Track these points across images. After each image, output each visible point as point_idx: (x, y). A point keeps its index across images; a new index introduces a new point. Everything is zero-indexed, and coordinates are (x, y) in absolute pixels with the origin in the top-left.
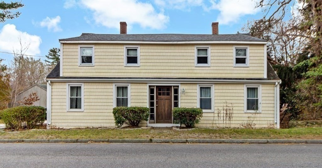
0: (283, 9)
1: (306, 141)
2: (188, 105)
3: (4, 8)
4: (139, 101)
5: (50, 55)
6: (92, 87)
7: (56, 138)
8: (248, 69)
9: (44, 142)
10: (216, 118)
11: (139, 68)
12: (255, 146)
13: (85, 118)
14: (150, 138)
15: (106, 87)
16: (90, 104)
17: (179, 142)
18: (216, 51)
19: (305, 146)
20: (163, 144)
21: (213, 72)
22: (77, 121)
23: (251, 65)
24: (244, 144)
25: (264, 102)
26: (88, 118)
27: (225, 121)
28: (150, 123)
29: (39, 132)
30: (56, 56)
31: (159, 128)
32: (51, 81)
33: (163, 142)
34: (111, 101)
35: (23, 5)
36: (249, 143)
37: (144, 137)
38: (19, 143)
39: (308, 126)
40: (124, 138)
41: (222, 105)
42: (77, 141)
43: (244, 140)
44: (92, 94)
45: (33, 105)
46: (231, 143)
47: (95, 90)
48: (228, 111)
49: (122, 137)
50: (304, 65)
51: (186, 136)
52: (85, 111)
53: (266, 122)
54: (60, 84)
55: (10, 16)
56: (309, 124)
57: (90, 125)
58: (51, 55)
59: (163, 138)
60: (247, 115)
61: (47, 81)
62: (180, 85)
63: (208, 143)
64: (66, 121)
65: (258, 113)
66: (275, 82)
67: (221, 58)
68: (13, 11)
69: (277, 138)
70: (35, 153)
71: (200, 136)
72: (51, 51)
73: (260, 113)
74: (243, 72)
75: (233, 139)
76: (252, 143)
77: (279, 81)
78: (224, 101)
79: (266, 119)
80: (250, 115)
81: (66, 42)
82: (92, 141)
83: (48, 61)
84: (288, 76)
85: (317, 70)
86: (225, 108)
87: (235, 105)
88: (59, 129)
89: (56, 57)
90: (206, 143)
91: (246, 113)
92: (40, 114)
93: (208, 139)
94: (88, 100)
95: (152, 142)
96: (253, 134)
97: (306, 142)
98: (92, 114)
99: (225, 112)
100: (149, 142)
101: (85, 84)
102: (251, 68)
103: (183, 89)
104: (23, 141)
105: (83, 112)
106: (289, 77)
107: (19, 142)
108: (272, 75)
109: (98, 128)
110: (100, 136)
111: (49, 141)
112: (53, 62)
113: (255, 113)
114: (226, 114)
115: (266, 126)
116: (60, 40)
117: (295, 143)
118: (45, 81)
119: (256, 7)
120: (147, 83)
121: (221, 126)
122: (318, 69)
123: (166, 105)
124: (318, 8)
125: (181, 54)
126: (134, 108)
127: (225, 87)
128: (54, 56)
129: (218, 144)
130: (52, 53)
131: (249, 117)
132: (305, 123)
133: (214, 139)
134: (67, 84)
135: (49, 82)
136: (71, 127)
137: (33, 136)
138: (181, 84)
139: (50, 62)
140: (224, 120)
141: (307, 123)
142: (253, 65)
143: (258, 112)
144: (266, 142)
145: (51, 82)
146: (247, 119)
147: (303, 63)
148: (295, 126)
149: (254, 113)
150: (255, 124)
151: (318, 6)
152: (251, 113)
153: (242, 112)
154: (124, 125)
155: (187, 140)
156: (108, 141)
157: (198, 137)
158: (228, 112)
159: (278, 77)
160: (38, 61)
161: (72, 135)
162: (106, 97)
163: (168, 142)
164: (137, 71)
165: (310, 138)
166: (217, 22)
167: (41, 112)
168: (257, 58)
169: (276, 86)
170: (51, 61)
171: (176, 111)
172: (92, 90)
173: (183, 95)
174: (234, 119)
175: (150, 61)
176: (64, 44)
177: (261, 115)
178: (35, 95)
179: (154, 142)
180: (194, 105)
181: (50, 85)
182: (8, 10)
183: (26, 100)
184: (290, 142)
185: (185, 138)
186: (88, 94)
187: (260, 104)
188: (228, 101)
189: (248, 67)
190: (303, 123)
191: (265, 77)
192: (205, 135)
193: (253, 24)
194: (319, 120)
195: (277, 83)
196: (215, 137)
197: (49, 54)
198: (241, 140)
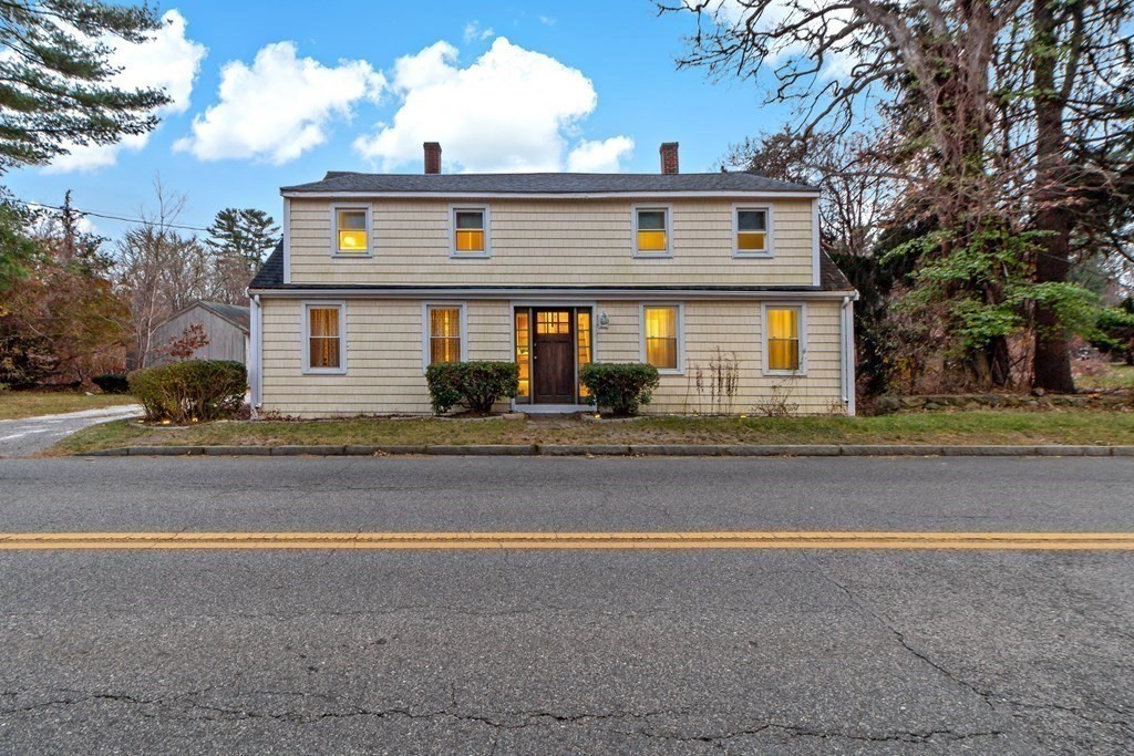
0: (849, 107)
1: (942, 449)
2: (616, 355)
3: (118, 107)
4: (490, 346)
5: (219, 227)
6: (366, 311)
7: (290, 444)
8: (771, 262)
9: (260, 452)
10: (694, 391)
11: (489, 262)
12: (814, 463)
13: (350, 390)
14: (533, 442)
15: (403, 311)
16: (363, 355)
17: (611, 454)
18: (686, 217)
19: (943, 464)
20: (569, 458)
21: (679, 270)
22: (330, 399)
23: (777, 253)
24: (779, 458)
25: (814, 347)
26: (357, 390)
27: (717, 398)
28: (517, 403)
29: (238, 427)
30: (235, 229)
31: (546, 417)
32: (260, 295)
33: (568, 454)
34: (418, 346)
35: (168, 100)
36: (793, 456)
37: (517, 441)
38: (193, 457)
39: (930, 409)
40: (465, 442)
41: (708, 355)
42: (344, 452)
43: (780, 448)
44: (367, 328)
45: (192, 358)
46: (746, 455)
47: (375, 320)
48: (722, 371)
49: (458, 439)
50: (913, 250)
51: (625, 437)
52: (351, 372)
53: (821, 401)
54: (284, 303)
55: (131, 126)
56: (933, 405)
57: (369, 409)
58: (222, 228)
59: (566, 444)
60: (770, 382)
61: (252, 296)
62: (594, 306)
63: (686, 455)
64: (301, 398)
65: (800, 377)
66: (843, 297)
67: (701, 234)
68: (141, 115)
69: (864, 442)
70: (249, 483)
71: (661, 437)
72: (222, 216)
73: (805, 377)
74: (759, 270)
75: (749, 445)
76: (799, 455)
77: (852, 293)
78: (712, 346)
79: (819, 392)
80: (777, 382)
81: (298, 194)
82: (384, 450)
83: (213, 244)
84: (860, 280)
85: (948, 265)
86: (715, 364)
87: (743, 356)
88: (288, 419)
89: (234, 232)
90: (680, 455)
91: (766, 377)
92: (234, 381)
93: (684, 446)
94: (357, 346)
95: (540, 454)
96: (798, 431)
97: (942, 452)
98: (369, 381)
99: (717, 375)
100: (530, 454)
101: (350, 303)
102: (777, 261)
103: (605, 316)
104: (203, 452)
105: (343, 375)
106: (863, 282)
107: (192, 454)
108: (833, 278)
109: (389, 417)
110: (403, 438)
111: (271, 452)
112: (227, 246)
113: (793, 377)
114: (719, 379)
115: (823, 410)
116: (283, 190)
117: (913, 453)
118: (247, 296)
119: (765, 103)
120: (509, 301)
121: (708, 410)
122: (951, 263)
123: (560, 356)
124: (947, 104)
125: (596, 226)
126: (485, 365)
127: (712, 310)
128: (230, 229)
129: (712, 458)
130: (223, 222)
131: (775, 387)
132: (922, 401)
133: (697, 444)
134: (303, 303)
135: (257, 297)
136: (318, 416)
137: (225, 437)
138: (598, 301)
139: (217, 246)
140: (713, 395)
141: (928, 401)
142: (784, 252)
143: (798, 373)
144: (837, 451)
145: (261, 299)
146: (769, 392)
147: (908, 246)
148: (896, 410)
149: (788, 376)
150: (796, 406)
151: (948, 98)
152: (779, 377)
153: (758, 373)
154: (454, 409)
155: (630, 448)
156: (426, 452)
157: (655, 439)
158: (724, 373)
159: (849, 284)
160: (189, 243)
161: (328, 436)
162: (404, 337)
163: (581, 453)
164: (484, 269)
165: (946, 439)
166: (675, 141)
167: (237, 376)
168: (792, 234)
169: (845, 307)
170: (222, 242)
171: (592, 372)
172: (368, 320)
173: (604, 331)
174: (740, 391)
175: (516, 243)
176: (292, 200)
177: (810, 383)
178: (198, 331)
179: (547, 454)
180: (632, 355)
181: (258, 305)
182: (129, 111)
183: (175, 345)
184: (899, 453)
185: (624, 443)
186: (356, 328)
187: (804, 352)
188: (722, 347)
189: (771, 258)
190: (916, 401)
191: (817, 283)
192: (673, 435)
193: (760, 147)
194: (957, 394)
195: (847, 299)
196: (700, 441)
197: (216, 223)
198: (772, 447)
